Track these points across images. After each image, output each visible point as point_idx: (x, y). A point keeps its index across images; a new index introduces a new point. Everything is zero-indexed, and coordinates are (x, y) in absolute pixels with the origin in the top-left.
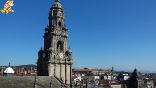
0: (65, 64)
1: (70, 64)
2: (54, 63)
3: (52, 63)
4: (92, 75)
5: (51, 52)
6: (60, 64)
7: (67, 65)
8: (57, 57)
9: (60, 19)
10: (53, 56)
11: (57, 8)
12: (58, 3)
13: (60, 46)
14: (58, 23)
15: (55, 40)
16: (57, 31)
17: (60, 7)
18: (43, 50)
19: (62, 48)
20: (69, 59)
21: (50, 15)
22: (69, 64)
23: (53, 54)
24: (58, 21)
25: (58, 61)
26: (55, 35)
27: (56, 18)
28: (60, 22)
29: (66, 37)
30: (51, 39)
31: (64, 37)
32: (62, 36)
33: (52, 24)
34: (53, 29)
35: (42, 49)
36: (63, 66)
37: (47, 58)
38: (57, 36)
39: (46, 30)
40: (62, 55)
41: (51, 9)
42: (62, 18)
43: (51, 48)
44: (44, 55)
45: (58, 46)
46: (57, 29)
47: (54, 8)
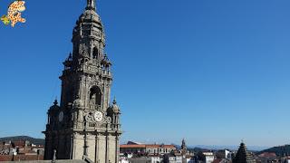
0: (106, 134)
1: (116, 134)
2: (84, 133)
3: (80, 133)
4: (146, 155)
5: (77, 110)
6: (95, 133)
7: (110, 136)
8: (89, 120)
9: (96, 43)
10: (81, 118)
11: (90, 21)
12: (93, 12)
13: (94, 96)
14: (92, 50)
15: (85, 86)
16: (90, 66)
17: (96, 19)
18: (59, 105)
19: (99, 102)
20: (114, 125)
21: (76, 34)
22: (113, 134)
23: (81, 112)
24: (93, 47)
25: (92, 129)
26: (86, 74)
27: (88, 40)
28: (95, 49)
29: (109, 79)
30: (78, 81)
31: (104, 78)
32: (100, 77)
33: (81, 51)
34: (82, 62)
35: (56, 102)
36: (102, 138)
37: (69, 122)
38: (91, 75)
39: (66, 64)
40: (99, 116)
41: (78, 23)
42: (100, 41)
43: (76, 101)
44: (61, 116)
45: (91, 98)
46: (91, 62)
47: (85, 21)
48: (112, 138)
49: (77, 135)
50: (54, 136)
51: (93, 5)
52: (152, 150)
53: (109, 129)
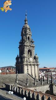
0: (34, 65)
1: (37, 65)
2: (27, 65)
3: (26, 65)
5: (24, 58)
6: (31, 65)
7: (35, 66)
8: (28, 61)
9: (29, 35)
10: (26, 60)
11: (26, 28)
12: (27, 25)
13: (29, 53)
14: (27, 38)
15: (26, 50)
16: (27, 43)
17: (28, 27)
18: (19, 56)
19: (31, 55)
20: (37, 62)
21: (22, 33)
22: (36, 65)
23: (25, 58)
24: (28, 37)
25: (29, 64)
26: (26, 46)
27: (26, 35)
28: (29, 37)
29: (34, 47)
30: (24, 48)
31: (32, 47)
33: (24, 38)
34: (25, 42)
35: (18, 56)
37: (22, 62)
38: (28, 46)
39: (20, 43)
40: (31, 59)
41: (22, 29)
42: (30, 34)
43: (24, 55)
44: (20, 60)
45: (28, 53)
46: (27, 42)
47: (25, 28)
48: (36, 66)
49: (25, 66)
50: (18, 66)
51: (27, 23)
52: (52, 70)
53: (35, 63)
